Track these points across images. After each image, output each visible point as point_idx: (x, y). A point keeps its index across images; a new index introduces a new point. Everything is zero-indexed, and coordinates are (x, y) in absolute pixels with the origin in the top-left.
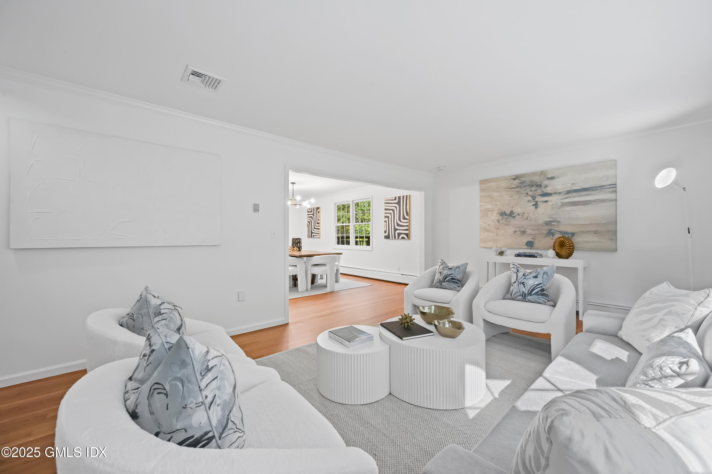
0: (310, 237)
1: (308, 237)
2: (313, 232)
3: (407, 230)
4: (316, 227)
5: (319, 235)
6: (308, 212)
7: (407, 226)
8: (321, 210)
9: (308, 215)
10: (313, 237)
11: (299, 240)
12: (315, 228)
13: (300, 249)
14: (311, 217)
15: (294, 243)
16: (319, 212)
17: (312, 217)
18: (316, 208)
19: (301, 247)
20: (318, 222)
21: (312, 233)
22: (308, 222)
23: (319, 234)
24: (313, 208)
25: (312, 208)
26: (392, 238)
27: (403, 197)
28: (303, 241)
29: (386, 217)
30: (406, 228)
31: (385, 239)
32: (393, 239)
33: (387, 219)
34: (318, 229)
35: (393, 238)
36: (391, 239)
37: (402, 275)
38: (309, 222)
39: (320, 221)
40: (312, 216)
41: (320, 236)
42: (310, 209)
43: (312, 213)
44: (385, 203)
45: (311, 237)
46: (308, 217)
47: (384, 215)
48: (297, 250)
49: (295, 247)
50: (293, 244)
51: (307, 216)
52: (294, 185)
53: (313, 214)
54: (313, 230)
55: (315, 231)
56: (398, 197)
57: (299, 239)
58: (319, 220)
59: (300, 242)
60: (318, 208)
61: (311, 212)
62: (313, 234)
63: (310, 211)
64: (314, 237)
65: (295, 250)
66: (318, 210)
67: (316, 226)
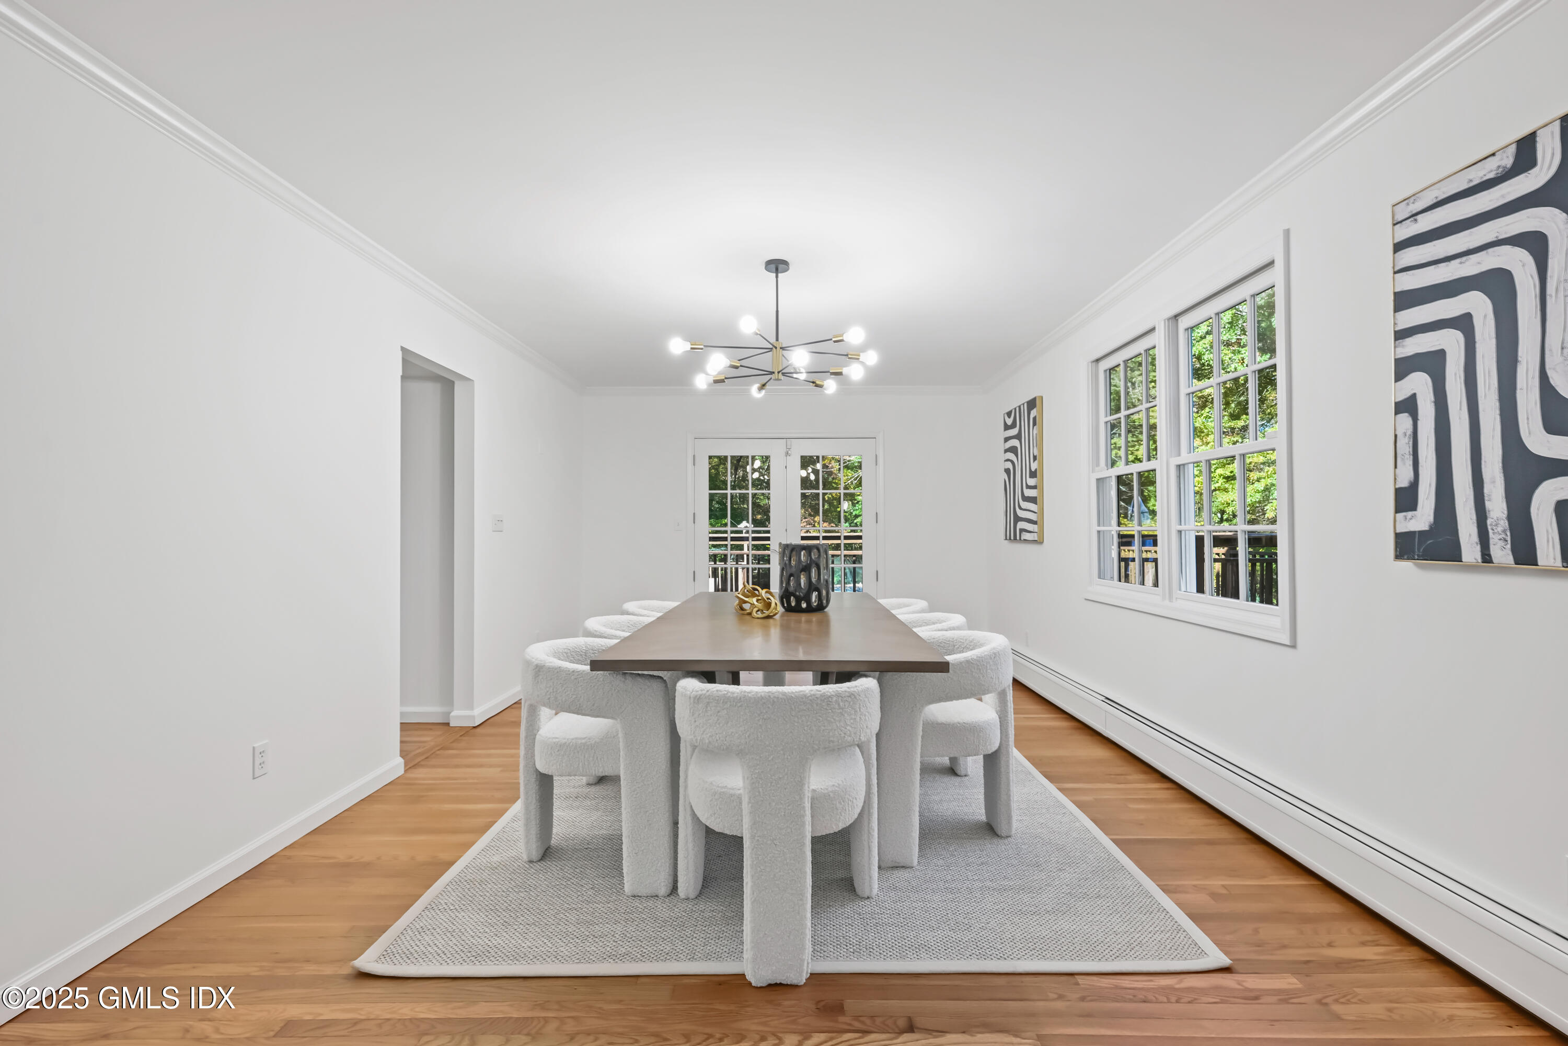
1: (1006, 539)
17: (1016, 448)
18: (1026, 405)
20: (1034, 466)
21: (1017, 519)
29: (1403, 368)
36: (1471, 568)
42: (1009, 414)
52: (780, 275)
54: (1020, 508)
55: (1027, 510)
60: (1032, 404)
64: (1026, 536)
66: (1033, 413)
67: (1028, 487)
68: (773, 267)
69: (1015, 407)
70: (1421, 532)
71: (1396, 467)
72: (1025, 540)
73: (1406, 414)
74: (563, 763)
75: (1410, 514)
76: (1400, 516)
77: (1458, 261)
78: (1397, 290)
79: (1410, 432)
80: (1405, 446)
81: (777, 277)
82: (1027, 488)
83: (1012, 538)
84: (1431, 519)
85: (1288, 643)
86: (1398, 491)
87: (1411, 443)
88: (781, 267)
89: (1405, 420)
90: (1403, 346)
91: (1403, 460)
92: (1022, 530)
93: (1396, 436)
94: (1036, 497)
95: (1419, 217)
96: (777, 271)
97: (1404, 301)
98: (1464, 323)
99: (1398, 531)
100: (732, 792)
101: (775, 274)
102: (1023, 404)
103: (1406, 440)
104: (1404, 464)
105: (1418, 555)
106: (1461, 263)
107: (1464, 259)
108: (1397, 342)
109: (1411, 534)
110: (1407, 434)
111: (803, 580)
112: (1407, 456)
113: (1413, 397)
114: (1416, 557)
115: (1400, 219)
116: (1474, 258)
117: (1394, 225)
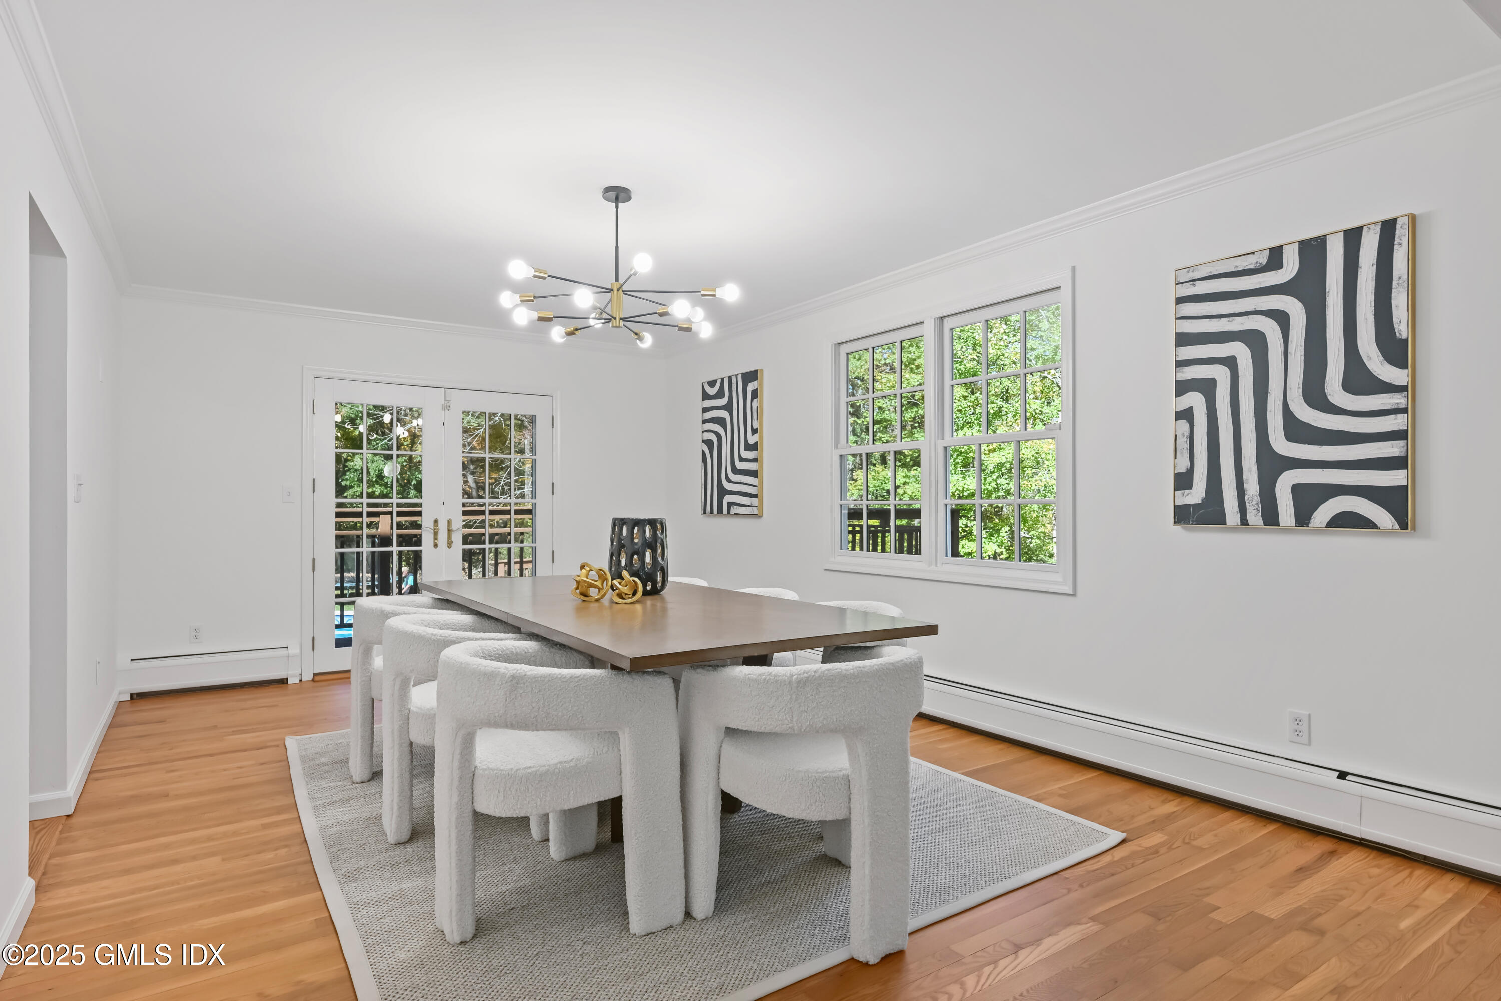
0: (712, 512)
1: (705, 512)
2: (727, 486)
3: (1399, 463)
4: (740, 466)
5: (755, 501)
6: (706, 396)
7: (1400, 435)
8: (768, 385)
9: (706, 410)
10: (729, 512)
11: (648, 528)
12: (735, 471)
13: (654, 583)
14: (721, 422)
15: (622, 546)
16: (755, 394)
17: (724, 420)
18: (740, 377)
19: (663, 569)
20: (752, 440)
21: (723, 492)
22: (704, 442)
23: (755, 496)
24: (730, 378)
25: (723, 380)
26: (1244, 521)
27: (1353, 237)
28: (673, 539)
29: (1182, 388)
30: (1392, 449)
31: (1178, 528)
32: (1256, 529)
33: (1195, 400)
34: (753, 474)
35: (1255, 517)
36: (1233, 529)
37: (1343, 775)
38: (709, 443)
39: (761, 438)
40: (724, 414)
41: (760, 507)
42: (712, 384)
43: (723, 402)
44: (1180, 301)
45: (720, 511)
46: (705, 422)
47: (1171, 376)
48: (635, 593)
49: (625, 573)
50: (614, 555)
51: (700, 417)
52: (620, 205)
53: (728, 408)
54: (729, 480)
55: (738, 484)
56: (1301, 243)
57: (653, 522)
58: (754, 431)
59: (655, 543)
60: (751, 376)
61: (720, 395)
62: (728, 499)
63: (712, 391)
64: (734, 509)
65: (626, 590)
66: (751, 386)
67: (742, 460)
68: (613, 195)
69: (723, 377)
70: (1195, 505)
71: (1175, 458)
72: (735, 514)
73: (1185, 421)
74: (546, 796)
75: (1187, 492)
76: (1179, 493)
77: (1226, 319)
78: (1178, 331)
79: (1188, 433)
80: (1183, 443)
81: (617, 207)
82: (740, 461)
83: (715, 510)
84: (1204, 495)
85: (1071, 593)
86: (1177, 476)
87: (1188, 441)
88: (622, 195)
89: (1184, 425)
90: (1183, 372)
91: (1181, 453)
92: (730, 505)
93: (1176, 436)
94: (757, 471)
95: (1197, 283)
96: (617, 200)
97: (1183, 340)
98: (1231, 363)
99: (1176, 504)
100: (834, 775)
101: (614, 204)
102: (737, 376)
103: (1185, 439)
104: (1183, 456)
105: (1192, 521)
106: (1229, 321)
107: (1231, 319)
108: (1178, 369)
109: (1188, 506)
110: (1186, 436)
111: (648, 559)
112: (1185, 451)
113: (1191, 409)
114: (1191, 522)
115: (1181, 282)
116: (1238, 320)
117: (1176, 284)
